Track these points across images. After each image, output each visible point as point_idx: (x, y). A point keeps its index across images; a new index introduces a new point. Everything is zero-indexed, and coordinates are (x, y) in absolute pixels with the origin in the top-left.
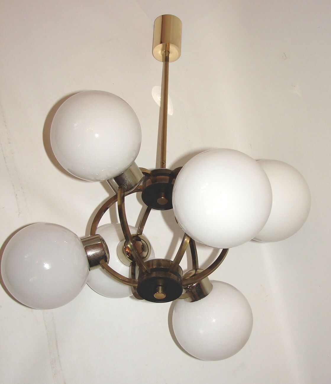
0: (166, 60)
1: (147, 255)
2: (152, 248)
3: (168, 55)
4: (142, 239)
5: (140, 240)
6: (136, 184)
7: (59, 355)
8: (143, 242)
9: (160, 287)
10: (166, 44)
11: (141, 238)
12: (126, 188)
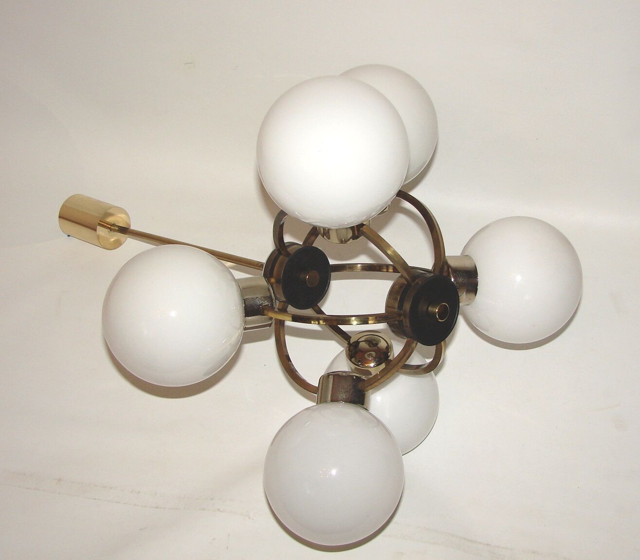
0: (124, 230)
1: (384, 340)
2: (379, 330)
3: (117, 226)
4: (359, 339)
5: (357, 343)
6: (269, 290)
7: (488, 545)
8: (363, 339)
9: (430, 309)
10: (99, 224)
11: (356, 340)
12: (267, 304)
